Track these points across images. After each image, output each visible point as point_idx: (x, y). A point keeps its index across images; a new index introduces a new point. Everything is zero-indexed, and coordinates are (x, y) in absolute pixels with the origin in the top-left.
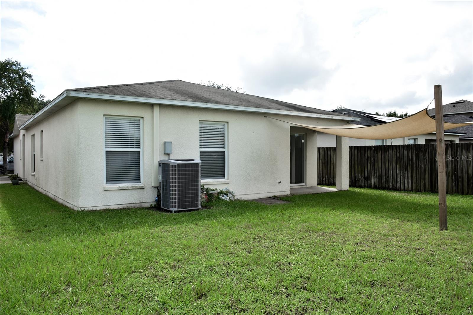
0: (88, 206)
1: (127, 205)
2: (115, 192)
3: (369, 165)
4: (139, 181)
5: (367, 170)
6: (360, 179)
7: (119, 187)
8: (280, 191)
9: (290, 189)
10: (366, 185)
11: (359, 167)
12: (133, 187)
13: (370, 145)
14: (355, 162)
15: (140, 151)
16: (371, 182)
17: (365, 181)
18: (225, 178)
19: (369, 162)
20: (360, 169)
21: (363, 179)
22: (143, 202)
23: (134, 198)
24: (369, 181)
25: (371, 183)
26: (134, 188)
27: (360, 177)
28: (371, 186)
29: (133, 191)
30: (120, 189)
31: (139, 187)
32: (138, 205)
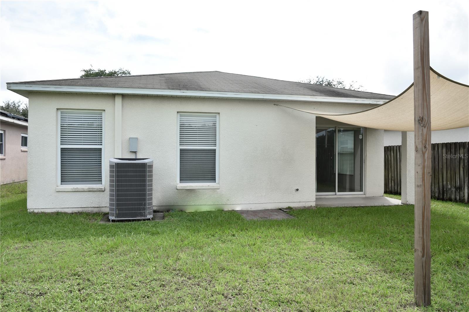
0: (38, 208)
1: (83, 209)
2: (68, 193)
3: (462, 169)
4: (100, 182)
5: (458, 176)
6: (449, 189)
7: (73, 188)
8: (299, 201)
9: (315, 199)
10: (458, 198)
11: (449, 172)
12: (90, 188)
13: (463, 142)
14: (442, 166)
15: (101, 149)
16: (464, 194)
17: (455, 192)
18: (215, 182)
19: (462, 164)
20: (449, 175)
21: (453, 189)
22: (103, 206)
23: (92, 201)
24: (461, 193)
25: (464, 196)
26: (91, 190)
27: (449, 187)
28: (464, 200)
29: (91, 193)
30: (74, 190)
31: (97, 189)
32: (95, 210)
